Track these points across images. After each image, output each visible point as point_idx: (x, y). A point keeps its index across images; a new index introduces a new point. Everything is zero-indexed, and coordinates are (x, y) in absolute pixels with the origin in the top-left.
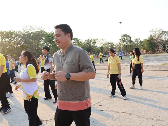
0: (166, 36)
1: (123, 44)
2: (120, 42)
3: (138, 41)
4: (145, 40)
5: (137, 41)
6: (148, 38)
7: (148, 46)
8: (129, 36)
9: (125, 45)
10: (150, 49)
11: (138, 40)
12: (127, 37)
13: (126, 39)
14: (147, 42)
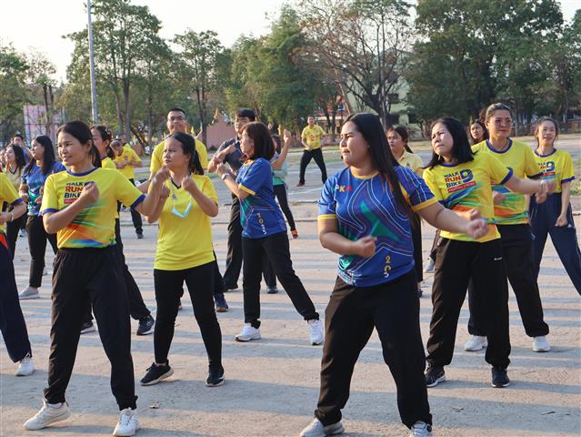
0: (389, 27)
1: (101, 66)
2: (83, 51)
3: (204, 50)
4: (250, 44)
5: (197, 52)
6: (270, 32)
7: (274, 88)
8: (142, 12)
9: (112, 79)
10: (283, 113)
11: (206, 45)
12: (129, 18)
13: (122, 34)
14: (268, 63)
